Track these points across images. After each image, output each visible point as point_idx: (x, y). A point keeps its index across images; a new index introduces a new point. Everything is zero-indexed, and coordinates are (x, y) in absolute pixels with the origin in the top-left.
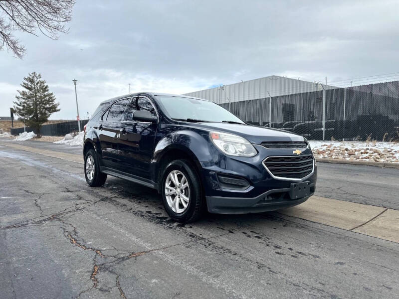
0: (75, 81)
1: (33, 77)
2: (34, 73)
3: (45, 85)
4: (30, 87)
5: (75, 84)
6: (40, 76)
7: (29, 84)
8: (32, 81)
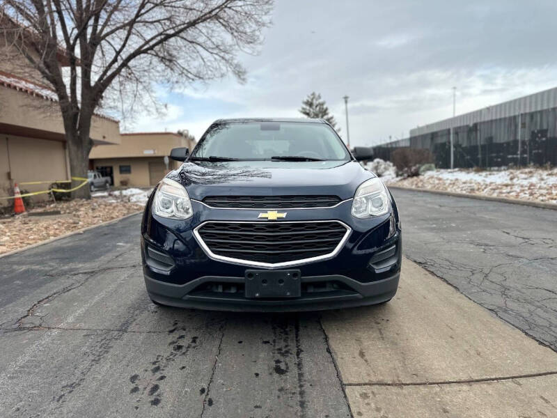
0: (346, 98)
1: (312, 100)
2: (313, 94)
3: (325, 107)
4: (308, 111)
5: (346, 102)
6: (319, 97)
7: (308, 108)
8: (311, 105)
